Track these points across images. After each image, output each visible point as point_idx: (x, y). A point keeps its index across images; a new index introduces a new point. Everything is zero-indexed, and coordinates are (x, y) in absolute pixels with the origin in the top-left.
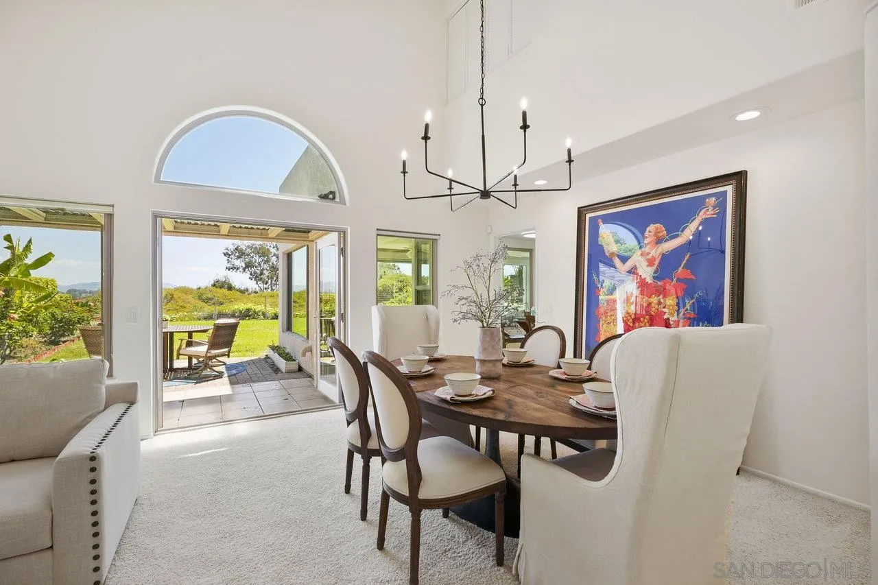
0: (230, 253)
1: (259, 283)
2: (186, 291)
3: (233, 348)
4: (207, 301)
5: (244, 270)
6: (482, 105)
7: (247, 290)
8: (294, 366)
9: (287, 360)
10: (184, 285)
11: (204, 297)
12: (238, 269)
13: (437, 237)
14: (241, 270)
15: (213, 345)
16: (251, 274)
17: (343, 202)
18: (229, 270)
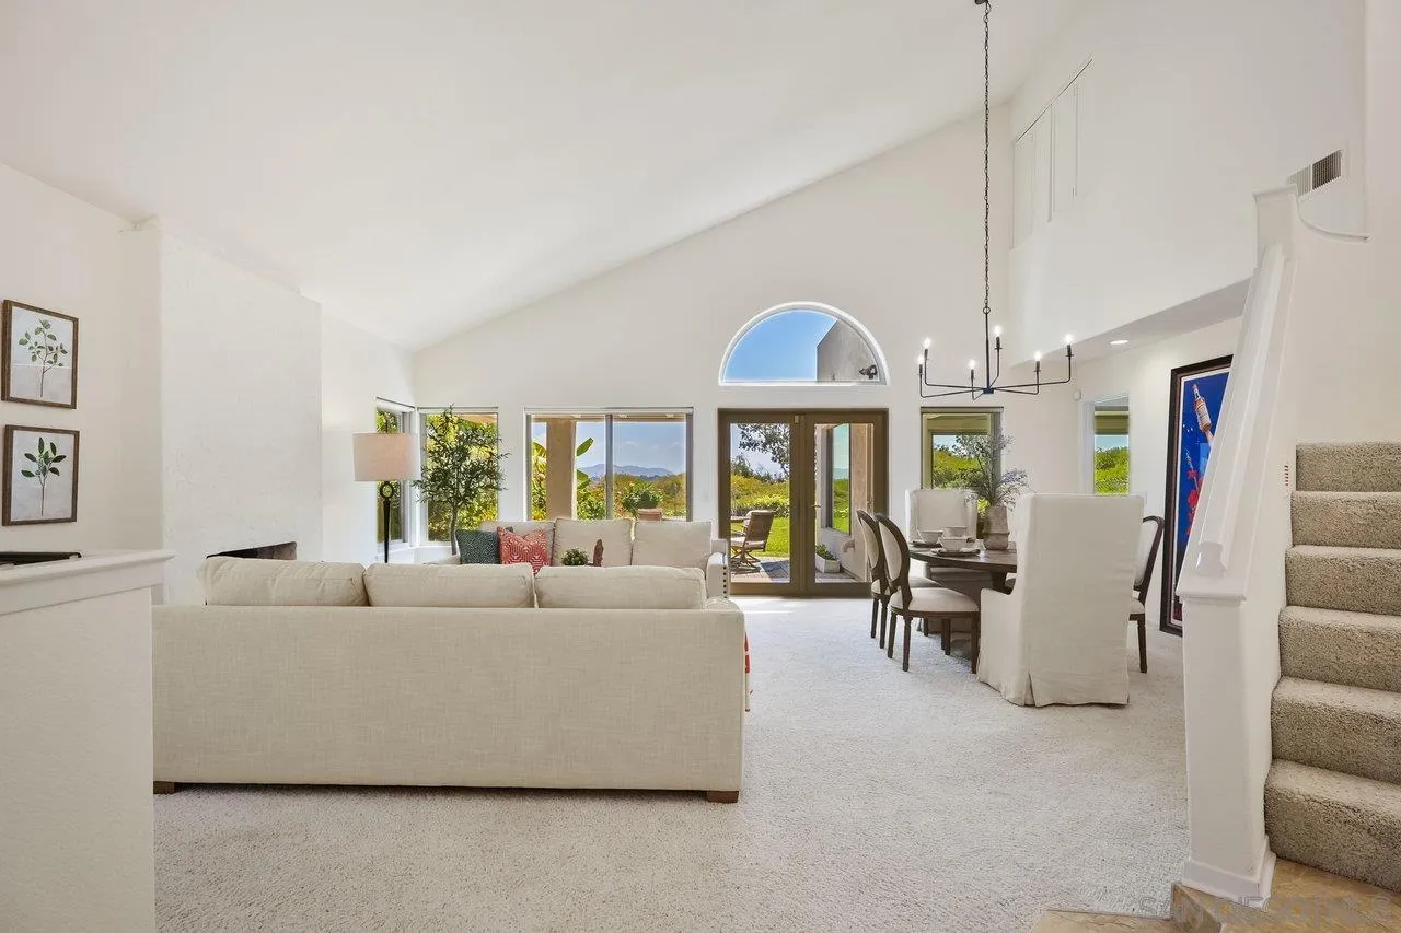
1: (785, 466)
3: (770, 540)
5: (764, 446)
6: (987, 314)
7: (768, 477)
8: (834, 565)
9: (826, 558)
12: (756, 445)
13: (998, 410)
14: (760, 446)
15: (751, 535)
16: (774, 453)
17: (883, 382)
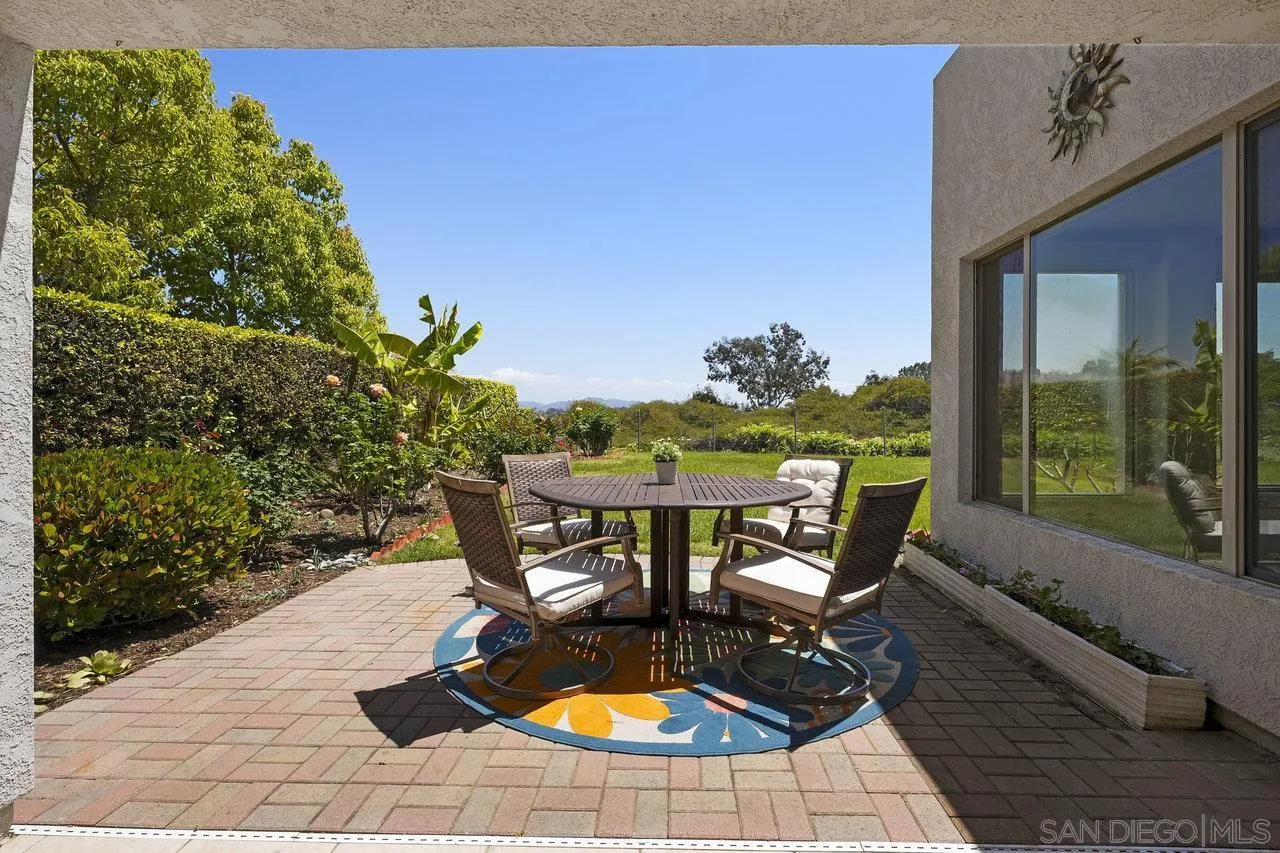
0: (712, 355)
1: (752, 396)
2: (662, 406)
4: (692, 420)
5: (731, 377)
7: (736, 406)
10: (659, 399)
11: (687, 415)
12: (723, 377)
14: (727, 378)
16: (740, 384)
18: (712, 379)
